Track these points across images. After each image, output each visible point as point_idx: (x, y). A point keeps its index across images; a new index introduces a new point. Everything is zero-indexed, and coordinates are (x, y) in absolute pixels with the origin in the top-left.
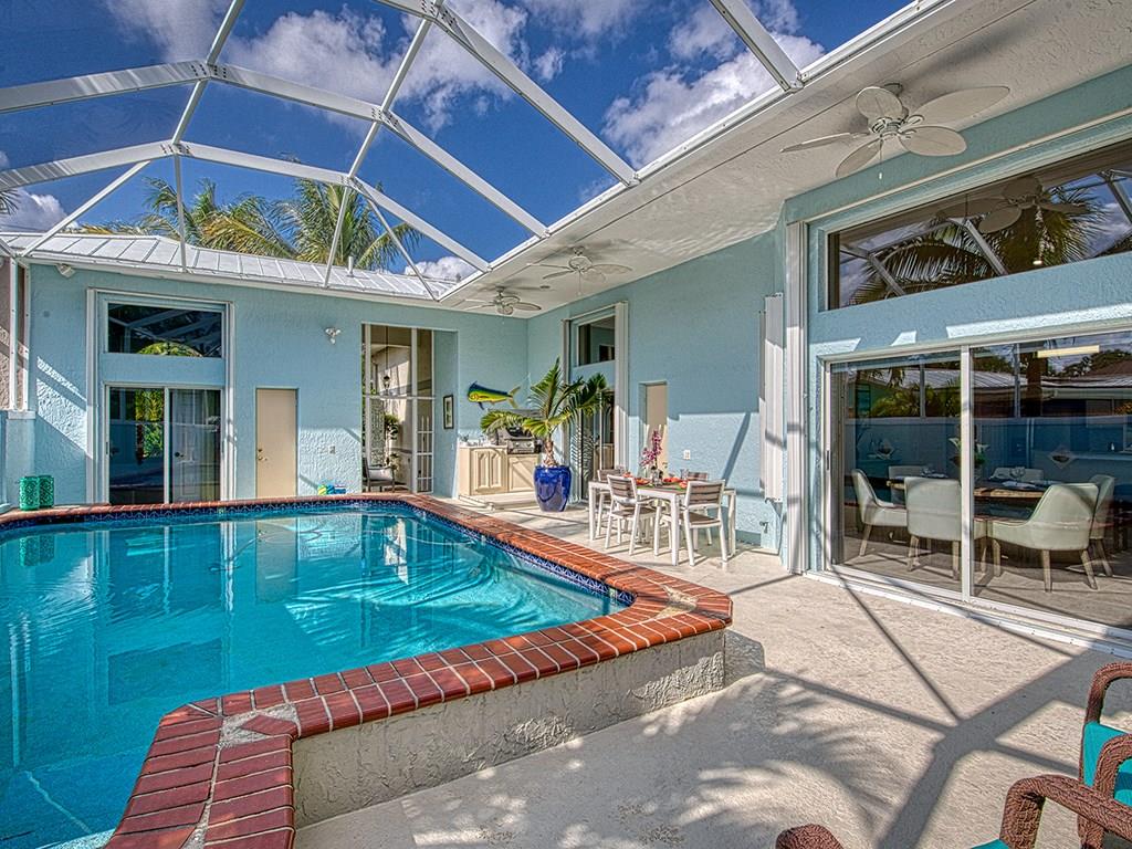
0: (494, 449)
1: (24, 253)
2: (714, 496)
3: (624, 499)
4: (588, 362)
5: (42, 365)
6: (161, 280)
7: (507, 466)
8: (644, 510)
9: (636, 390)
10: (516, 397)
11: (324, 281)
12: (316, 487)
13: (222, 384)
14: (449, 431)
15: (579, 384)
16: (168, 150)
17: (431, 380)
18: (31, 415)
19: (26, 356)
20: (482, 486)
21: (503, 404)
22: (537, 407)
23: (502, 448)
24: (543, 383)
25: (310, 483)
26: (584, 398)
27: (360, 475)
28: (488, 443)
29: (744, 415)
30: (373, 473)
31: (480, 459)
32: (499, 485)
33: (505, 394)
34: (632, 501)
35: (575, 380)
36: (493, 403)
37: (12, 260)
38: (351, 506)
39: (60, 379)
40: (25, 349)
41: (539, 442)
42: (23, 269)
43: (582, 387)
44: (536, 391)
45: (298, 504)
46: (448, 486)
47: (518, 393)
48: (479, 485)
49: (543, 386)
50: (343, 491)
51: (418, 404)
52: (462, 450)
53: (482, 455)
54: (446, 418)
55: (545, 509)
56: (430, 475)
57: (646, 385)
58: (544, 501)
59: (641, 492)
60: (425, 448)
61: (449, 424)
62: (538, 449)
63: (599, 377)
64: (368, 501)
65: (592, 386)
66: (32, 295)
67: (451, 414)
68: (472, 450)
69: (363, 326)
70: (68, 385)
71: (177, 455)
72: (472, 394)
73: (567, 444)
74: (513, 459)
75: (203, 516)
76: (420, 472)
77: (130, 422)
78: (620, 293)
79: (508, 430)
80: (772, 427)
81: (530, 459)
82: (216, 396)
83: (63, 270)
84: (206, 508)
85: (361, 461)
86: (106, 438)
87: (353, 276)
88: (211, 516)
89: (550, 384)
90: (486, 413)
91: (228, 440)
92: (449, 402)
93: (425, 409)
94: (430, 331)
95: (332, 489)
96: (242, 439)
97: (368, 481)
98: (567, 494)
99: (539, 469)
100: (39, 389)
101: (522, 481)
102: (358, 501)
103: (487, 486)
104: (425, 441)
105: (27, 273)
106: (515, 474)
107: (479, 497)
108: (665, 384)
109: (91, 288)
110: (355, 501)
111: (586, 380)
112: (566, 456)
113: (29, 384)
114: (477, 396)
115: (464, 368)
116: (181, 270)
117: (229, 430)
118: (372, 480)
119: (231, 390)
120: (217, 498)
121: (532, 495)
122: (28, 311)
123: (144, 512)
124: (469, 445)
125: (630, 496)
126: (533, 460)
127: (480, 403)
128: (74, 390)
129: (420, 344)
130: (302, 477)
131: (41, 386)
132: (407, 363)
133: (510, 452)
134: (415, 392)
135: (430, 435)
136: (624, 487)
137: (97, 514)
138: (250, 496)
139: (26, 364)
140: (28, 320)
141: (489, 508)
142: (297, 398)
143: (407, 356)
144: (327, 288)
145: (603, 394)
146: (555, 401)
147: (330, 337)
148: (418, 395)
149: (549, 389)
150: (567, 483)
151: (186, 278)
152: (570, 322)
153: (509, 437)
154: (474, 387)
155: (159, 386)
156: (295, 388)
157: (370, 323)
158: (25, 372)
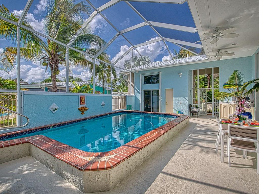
0: (231, 104)
5: (136, 88)
18: (135, 96)
19: (134, 86)
25: (176, 110)
36: (234, 89)
37: (130, 72)
50: (182, 113)
72: (224, 86)
83: (137, 72)
85: (188, 106)
95: (180, 112)
105: (134, 73)
109: (141, 74)
113: (134, 91)
118: (192, 111)
119: (160, 90)
122: (134, 79)
130: (174, 109)
131: (136, 91)
134: (213, 87)
138: (164, 112)
140: (134, 81)
142: (173, 91)
144: (175, 64)
147: (180, 75)
154: (225, 84)
155: (150, 90)
156: (172, 88)
157: (199, 69)
158: (134, 89)
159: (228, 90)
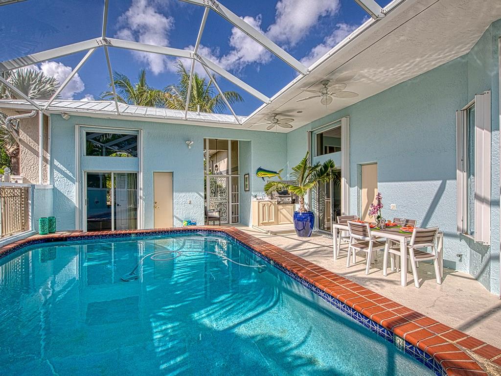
0: (270, 201)
1: (45, 108)
2: (430, 238)
3: (361, 237)
4: (322, 154)
5: (56, 163)
6: (109, 120)
7: (277, 211)
8: (375, 245)
9: (355, 168)
10: (281, 174)
11: (185, 116)
12: (182, 221)
13: (137, 170)
14: (247, 192)
15: (317, 166)
16: (100, 43)
17: (238, 167)
18: (51, 187)
19: (49, 158)
20: (264, 221)
21: (274, 178)
22: (294, 178)
23: (275, 201)
24: (299, 166)
25: (179, 219)
26: (321, 174)
27: (203, 215)
28: (267, 198)
29: (440, 182)
30: (210, 214)
31: (263, 207)
32: (273, 221)
33: (275, 173)
34: (367, 239)
35: (315, 163)
36: (269, 177)
37: (40, 111)
38: (198, 233)
39: (64, 169)
40: (49, 155)
41: (294, 198)
42: (47, 117)
43: (320, 167)
44: (295, 170)
45: (171, 232)
46: (247, 220)
47: (282, 172)
48: (263, 220)
49: (299, 167)
50: (195, 224)
51: (232, 179)
52: (254, 203)
53: (265, 205)
54: (245, 186)
55: (300, 236)
56: (238, 215)
57: (361, 165)
58: (299, 231)
59: (373, 233)
60: (235, 201)
61: (247, 189)
62: (294, 202)
63: (330, 161)
64: (206, 231)
65: (326, 167)
66: (51, 129)
67: (248, 183)
68: (259, 202)
69: (205, 140)
70: (68, 172)
71: (118, 205)
72: (258, 173)
73: (310, 199)
74: (280, 207)
75: (125, 238)
76: (233, 213)
77: (104, 189)
78: (345, 112)
79: (277, 191)
80: (481, 190)
81: (289, 207)
82: (135, 176)
83: (64, 116)
84: (126, 234)
85: (204, 208)
86: (85, 198)
87: (199, 115)
88: (128, 238)
89: (303, 166)
90: (266, 183)
91: (140, 198)
92: (247, 177)
93: (235, 181)
94: (237, 141)
95: (190, 223)
96: (147, 197)
97: (208, 218)
98: (312, 227)
99: (296, 214)
100: (55, 174)
101: (286, 219)
102: (201, 230)
103: (267, 221)
104: (235, 198)
105: (50, 118)
106: (281, 215)
107: (263, 227)
108: (376, 163)
109: (77, 124)
110: (199, 230)
111: (322, 163)
112: (310, 206)
113: (50, 172)
114: (261, 174)
115: (255, 160)
116: (116, 113)
117: (141, 193)
118: (209, 218)
119: (142, 174)
120: (136, 228)
121: (292, 227)
122: (50, 137)
123: (96, 236)
124: (258, 199)
125: (365, 235)
126: (290, 207)
127: (263, 178)
128: (70, 174)
129: (232, 149)
130: (176, 217)
131: (56, 173)
132: (226, 159)
133: (279, 203)
134: (230, 173)
135: (238, 194)
136: (361, 229)
137: (73, 237)
139: (49, 162)
140: (50, 141)
141: (269, 234)
142: (173, 177)
143: (226, 155)
144: (186, 120)
145: (332, 171)
146: (305, 175)
147: (188, 145)
148: (232, 174)
149: (302, 169)
150: (312, 221)
151: (119, 118)
152: (312, 132)
153: (279, 195)
154: (260, 170)
155: (109, 172)
156: (172, 171)
157: (208, 138)
158: (48, 166)
159: (261, 179)
